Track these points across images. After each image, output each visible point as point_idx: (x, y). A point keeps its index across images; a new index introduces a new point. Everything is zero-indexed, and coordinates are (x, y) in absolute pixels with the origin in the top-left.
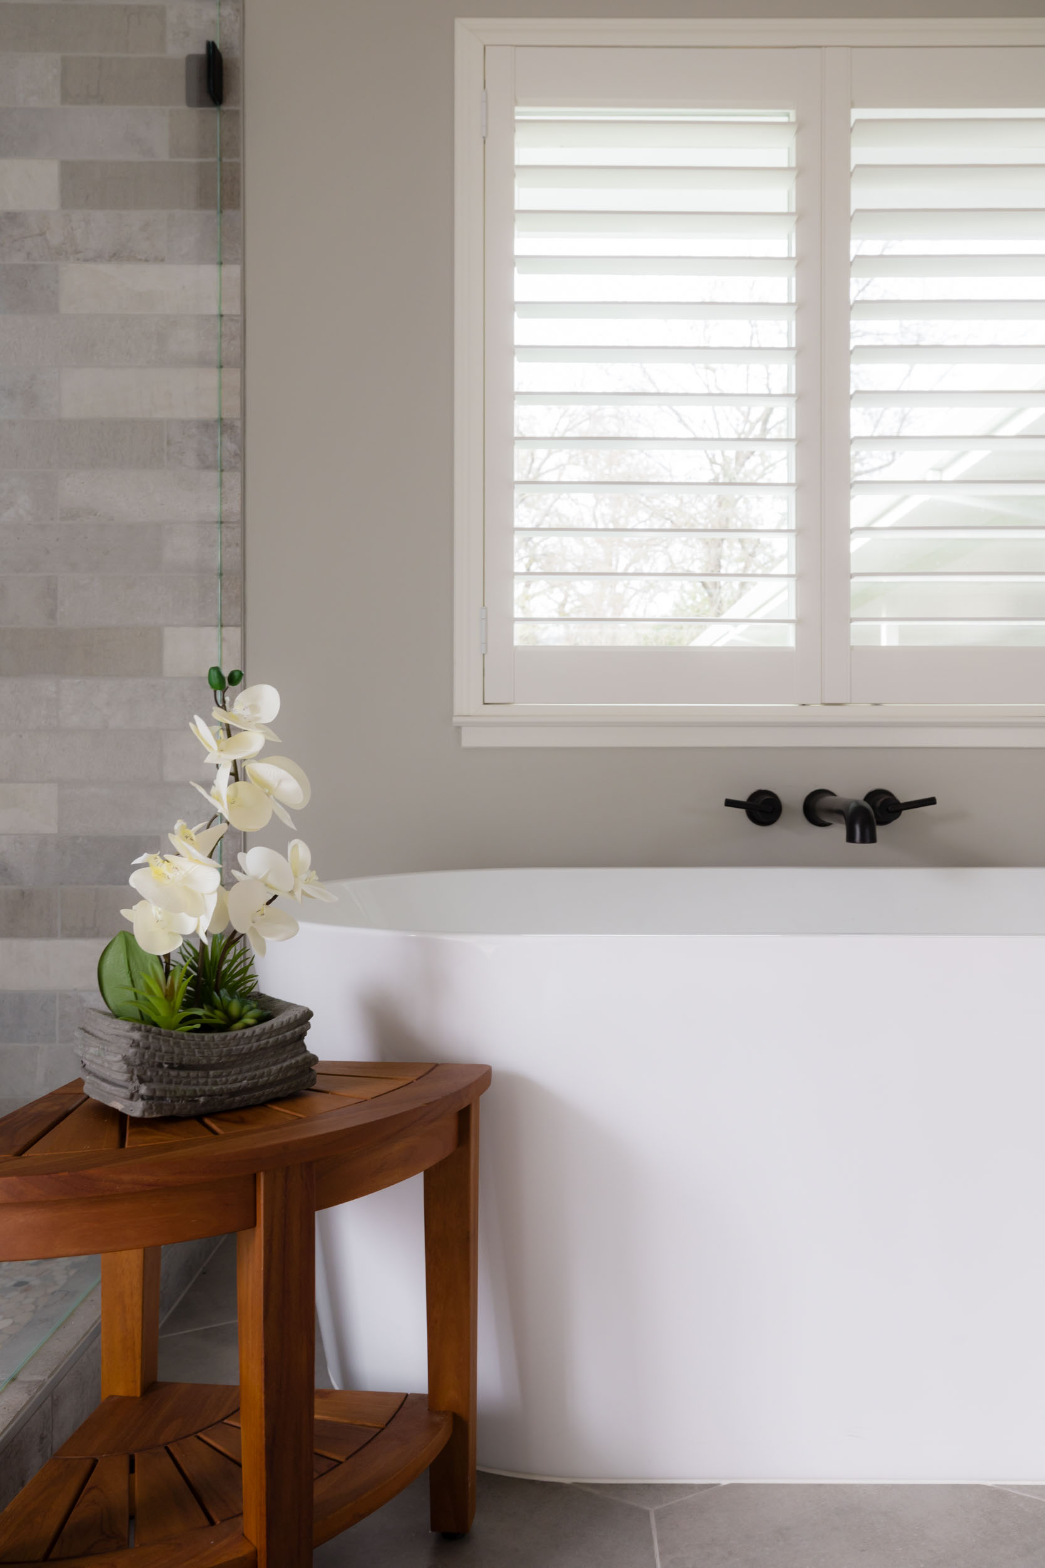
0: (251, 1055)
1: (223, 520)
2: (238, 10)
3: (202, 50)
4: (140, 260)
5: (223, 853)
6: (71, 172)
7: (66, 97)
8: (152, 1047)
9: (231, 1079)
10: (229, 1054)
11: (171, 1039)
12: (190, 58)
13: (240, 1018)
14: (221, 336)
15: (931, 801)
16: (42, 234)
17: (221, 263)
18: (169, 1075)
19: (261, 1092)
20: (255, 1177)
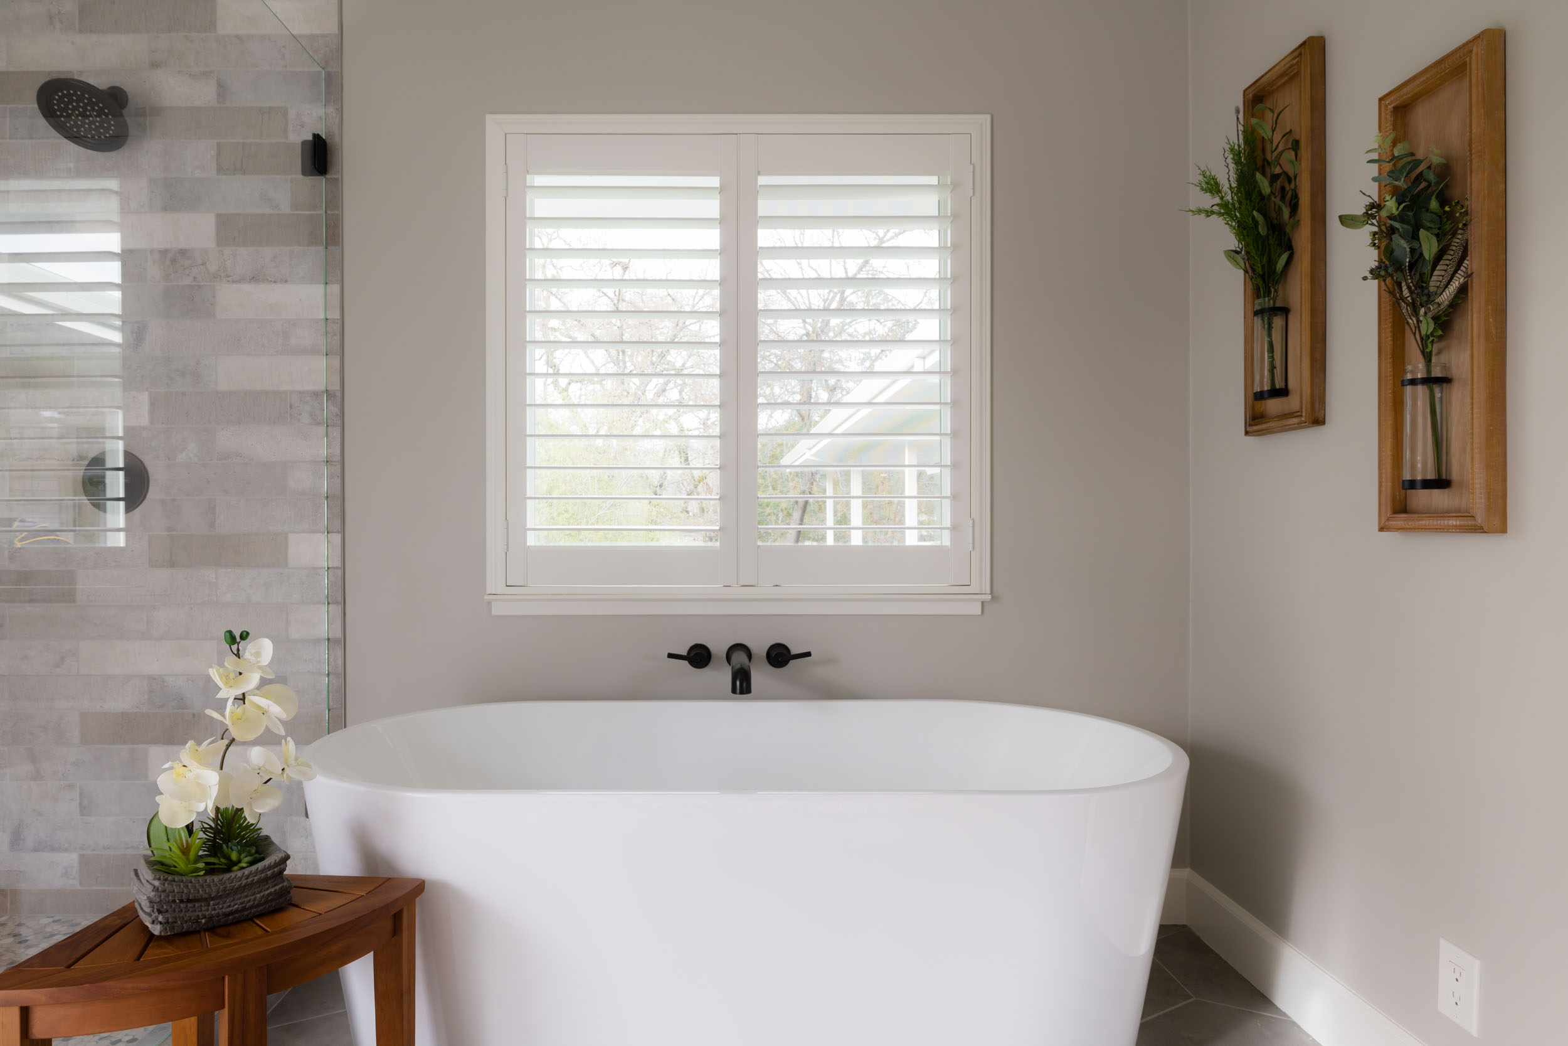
0: (242, 888)
1: (328, 460)
2: (338, 109)
3: (310, 138)
4: (271, 281)
5: (330, 688)
6: (224, 222)
7: (220, 170)
8: (167, 890)
9: (225, 906)
10: (225, 889)
11: (182, 884)
12: (304, 143)
13: (239, 861)
14: (326, 334)
15: (808, 654)
16: (204, 264)
17: (326, 283)
18: (180, 906)
19: (249, 912)
20: (224, 978)
